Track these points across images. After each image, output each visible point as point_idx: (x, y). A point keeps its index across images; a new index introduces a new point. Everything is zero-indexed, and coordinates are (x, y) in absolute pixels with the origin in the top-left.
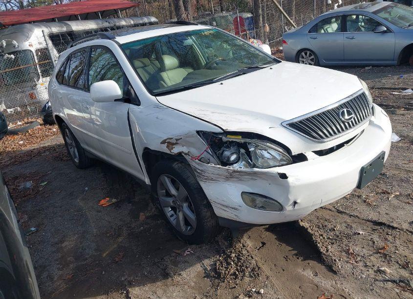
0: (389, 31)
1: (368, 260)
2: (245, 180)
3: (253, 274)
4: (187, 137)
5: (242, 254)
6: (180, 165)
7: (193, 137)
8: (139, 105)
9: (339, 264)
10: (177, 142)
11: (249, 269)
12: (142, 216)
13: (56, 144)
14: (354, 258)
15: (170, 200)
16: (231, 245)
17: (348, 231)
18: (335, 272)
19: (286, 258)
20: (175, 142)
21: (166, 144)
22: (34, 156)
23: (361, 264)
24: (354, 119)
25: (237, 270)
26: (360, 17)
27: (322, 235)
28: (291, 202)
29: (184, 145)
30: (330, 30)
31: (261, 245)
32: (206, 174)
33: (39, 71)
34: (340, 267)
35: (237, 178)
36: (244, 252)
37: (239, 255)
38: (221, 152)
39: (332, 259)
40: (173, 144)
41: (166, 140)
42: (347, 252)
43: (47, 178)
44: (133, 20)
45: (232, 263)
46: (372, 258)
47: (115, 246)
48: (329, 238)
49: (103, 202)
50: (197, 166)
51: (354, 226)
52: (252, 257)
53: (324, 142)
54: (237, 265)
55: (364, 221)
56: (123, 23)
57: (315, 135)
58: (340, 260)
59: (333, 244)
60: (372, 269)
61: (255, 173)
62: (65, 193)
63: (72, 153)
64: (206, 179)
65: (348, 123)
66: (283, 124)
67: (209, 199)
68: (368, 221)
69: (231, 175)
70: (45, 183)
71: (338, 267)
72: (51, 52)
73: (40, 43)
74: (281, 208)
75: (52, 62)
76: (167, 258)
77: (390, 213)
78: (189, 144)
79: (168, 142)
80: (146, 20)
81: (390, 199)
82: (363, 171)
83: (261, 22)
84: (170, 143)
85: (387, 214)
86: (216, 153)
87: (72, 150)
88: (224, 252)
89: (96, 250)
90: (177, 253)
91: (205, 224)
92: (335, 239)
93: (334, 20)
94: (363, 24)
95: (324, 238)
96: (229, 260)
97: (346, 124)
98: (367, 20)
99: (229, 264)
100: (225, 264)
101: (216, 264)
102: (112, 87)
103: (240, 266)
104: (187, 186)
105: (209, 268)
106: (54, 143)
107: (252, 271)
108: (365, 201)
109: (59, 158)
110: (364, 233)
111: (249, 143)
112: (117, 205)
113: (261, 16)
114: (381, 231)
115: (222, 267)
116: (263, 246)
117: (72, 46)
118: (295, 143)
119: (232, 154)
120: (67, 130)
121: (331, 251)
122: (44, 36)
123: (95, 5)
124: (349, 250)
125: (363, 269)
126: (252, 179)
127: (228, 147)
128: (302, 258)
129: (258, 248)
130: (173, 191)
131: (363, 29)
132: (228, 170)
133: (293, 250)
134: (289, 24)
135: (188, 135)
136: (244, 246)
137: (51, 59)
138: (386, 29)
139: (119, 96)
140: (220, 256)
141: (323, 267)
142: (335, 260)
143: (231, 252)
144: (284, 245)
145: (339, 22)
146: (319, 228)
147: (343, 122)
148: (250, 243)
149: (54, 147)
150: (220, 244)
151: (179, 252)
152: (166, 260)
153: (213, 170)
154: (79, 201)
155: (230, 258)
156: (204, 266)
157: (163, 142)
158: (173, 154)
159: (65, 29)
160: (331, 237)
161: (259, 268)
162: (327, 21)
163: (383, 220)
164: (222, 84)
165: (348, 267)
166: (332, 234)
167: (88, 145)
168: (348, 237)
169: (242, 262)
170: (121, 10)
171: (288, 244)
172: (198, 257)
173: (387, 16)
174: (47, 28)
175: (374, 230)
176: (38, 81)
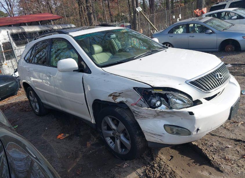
0: (213, 32)
1: (239, 163)
2: (166, 117)
3: (172, 176)
4: (127, 92)
5: (161, 164)
6: (120, 109)
7: (131, 91)
8: (91, 73)
9: (222, 166)
10: (120, 94)
11: (168, 173)
12: (89, 145)
13: (19, 101)
14: (230, 162)
15: (111, 133)
16: (153, 159)
17: (221, 146)
18: (222, 172)
19: (189, 164)
20: (118, 95)
21: (112, 96)
22: (5, 110)
23: (235, 165)
24: (223, 79)
25: (161, 174)
26: (196, 25)
27: (207, 149)
28: (196, 129)
29: (124, 97)
30: (179, 32)
31: (170, 158)
32: (142, 114)
33: (4, 56)
34: (224, 168)
35: (161, 116)
36: (162, 163)
37: (159, 165)
38: (150, 100)
39: (218, 163)
40: (117, 96)
41: (112, 94)
42: (225, 158)
43: (17, 123)
44: (61, 26)
45: (156, 170)
46: (240, 161)
47: (75, 164)
48: (211, 151)
49: (59, 136)
50: (135, 109)
51: (224, 142)
52: (168, 166)
53: (210, 92)
54: (160, 171)
55: (229, 140)
56: (56, 28)
57: (204, 88)
58: (222, 164)
59: (214, 154)
60: (243, 168)
61: (175, 112)
62: (32, 132)
63: (34, 106)
64: (141, 117)
65: (221, 81)
66: (186, 82)
67: (143, 130)
68: (231, 139)
69: (158, 114)
70: (17, 126)
71: (223, 168)
72: (12, 44)
73: (5, 39)
74: (189, 133)
75: (13, 51)
76: (112, 170)
77: (241, 134)
78: (127, 96)
79: (114, 95)
80: (69, 26)
81: (239, 126)
82: (232, 109)
83: (138, 27)
84: (114, 96)
85: (240, 134)
86: (147, 101)
87: (33, 105)
88: (149, 164)
89: (62, 168)
90: (119, 166)
91: (138, 146)
92: (215, 151)
93: (181, 27)
94: (197, 29)
95: (208, 151)
96: (154, 169)
97: (220, 81)
98: (199, 27)
99: (154, 171)
100: (152, 171)
101: (145, 172)
102: (72, 63)
103: (162, 171)
104: (125, 122)
105: (142, 175)
106: (18, 101)
107: (170, 174)
108: (225, 128)
109: (23, 110)
110: (231, 147)
111: (168, 94)
112: (70, 138)
113: (137, 25)
114: (241, 145)
115: (150, 173)
116: (172, 158)
117: (35, 39)
118: (194, 93)
119: (157, 101)
120: (31, 92)
121: (216, 158)
122: (8, 34)
123: (36, 17)
124: (226, 157)
125: (238, 168)
126: (171, 116)
127: (154, 97)
128: (199, 164)
129: (169, 159)
130: (114, 127)
131: (197, 32)
132: (156, 111)
133: (191, 159)
134: (153, 29)
135: (128, 91)
136: (161, 159)
137: (12, 49)
138: (211, 31)
139: (76, 68)
140: (147, 166)
141: (213, 168)
142: (220, 164)
143: (154, 163)
144: (185, 157)
145: (184, 28)
146: (203, 145)
147: (218, 81)
148: (163, 157)
149: (18, 103)
150: (145, 158)
151: (119, 165)
152: (113, 171)
153: (146, 112)
154: (43, 136)
155: (154, 167)
156: (138, 174)
157: (110, 95)
158: (117, 102)
159: (20, 31)
160: (212, 150)
161: (174, 172)
162: (178, 27)
163: (240, 138)
164: (141, 60)
165: (228, 168)
166: (212, 148)
167: (47, 100)
168: (222, 149)
169: (163, 169)
170: (53, 20)
171: (187, 156)
172: (133, 168)
173: (211, 24)
174: (10, 30)
175: (236, 144)
176: (3, 62)
